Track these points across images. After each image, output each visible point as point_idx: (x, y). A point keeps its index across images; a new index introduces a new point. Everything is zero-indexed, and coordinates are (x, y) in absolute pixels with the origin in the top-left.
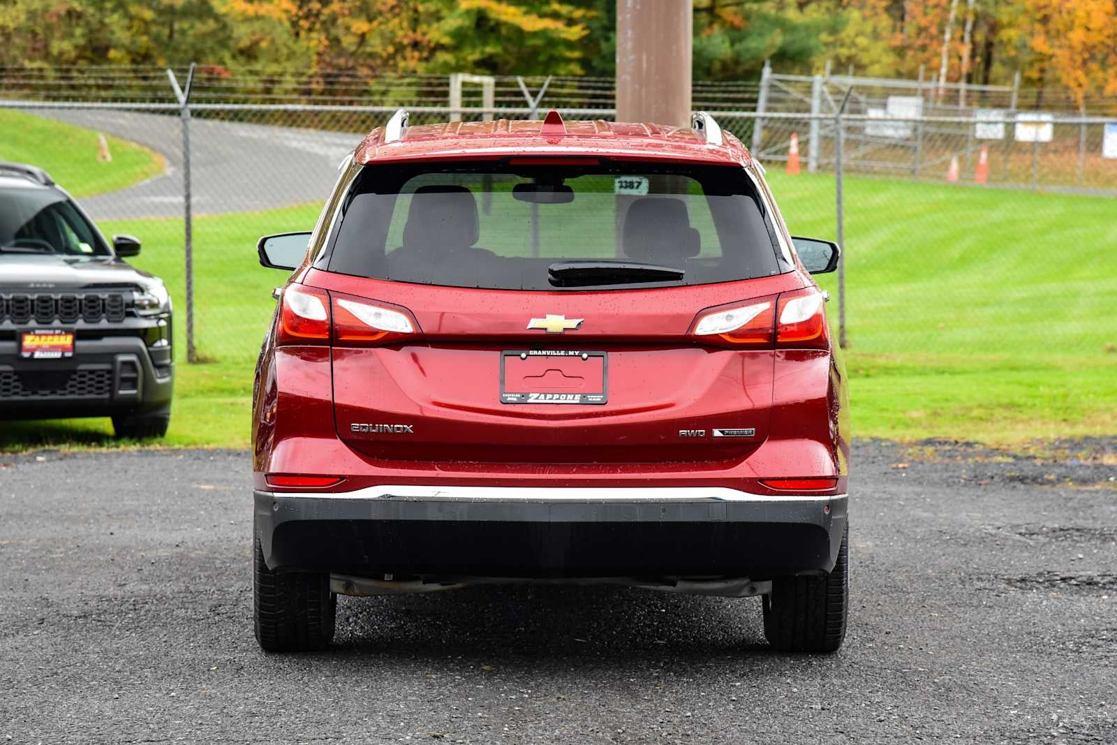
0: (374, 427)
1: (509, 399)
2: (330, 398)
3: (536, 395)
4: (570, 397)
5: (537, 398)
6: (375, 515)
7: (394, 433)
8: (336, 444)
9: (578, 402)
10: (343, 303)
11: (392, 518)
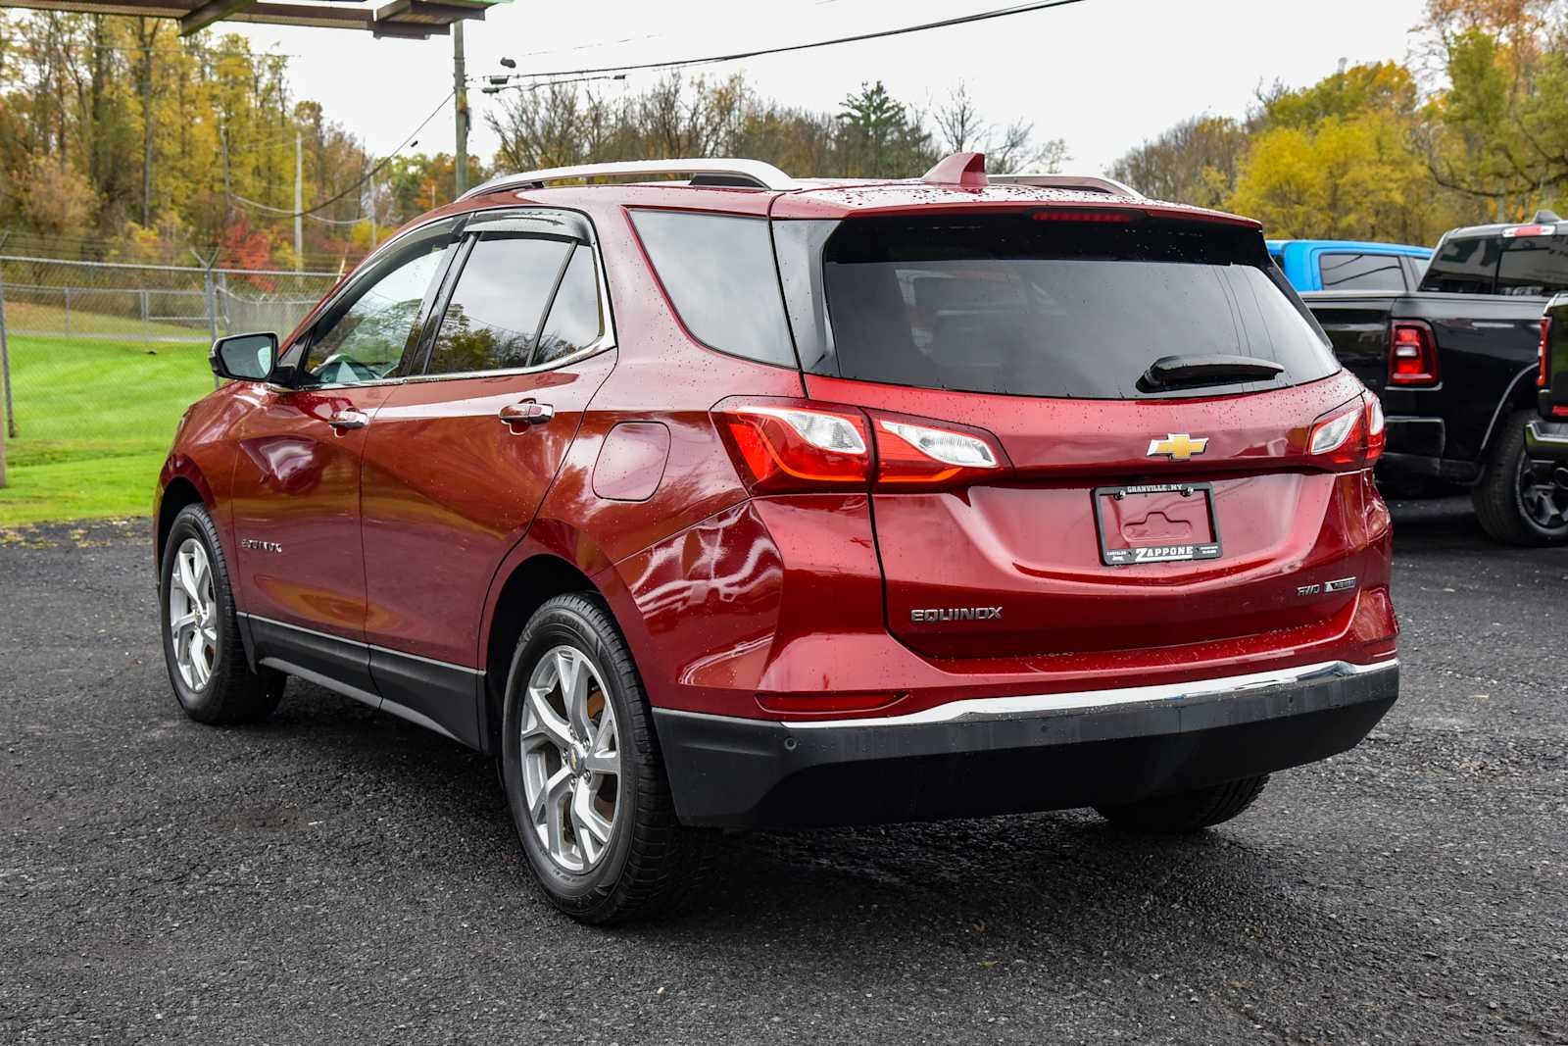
0: (946, 614)
1: (1115, 558)
2: (876, 573)
3: (1143, 551)
4: (1181, 550)
5: (1145, 556)
6: (956, 745)
7: (975, 620)
8: (886, 642)
9: (1191, 557)
10: (889, 426)
11: (980, 748)
